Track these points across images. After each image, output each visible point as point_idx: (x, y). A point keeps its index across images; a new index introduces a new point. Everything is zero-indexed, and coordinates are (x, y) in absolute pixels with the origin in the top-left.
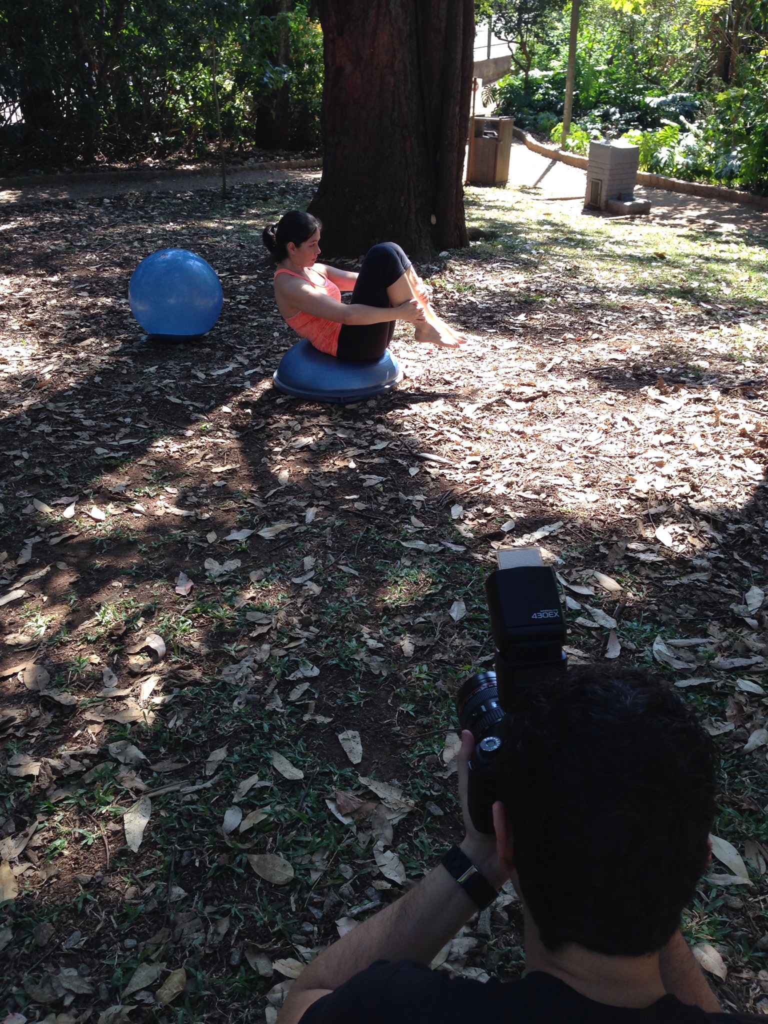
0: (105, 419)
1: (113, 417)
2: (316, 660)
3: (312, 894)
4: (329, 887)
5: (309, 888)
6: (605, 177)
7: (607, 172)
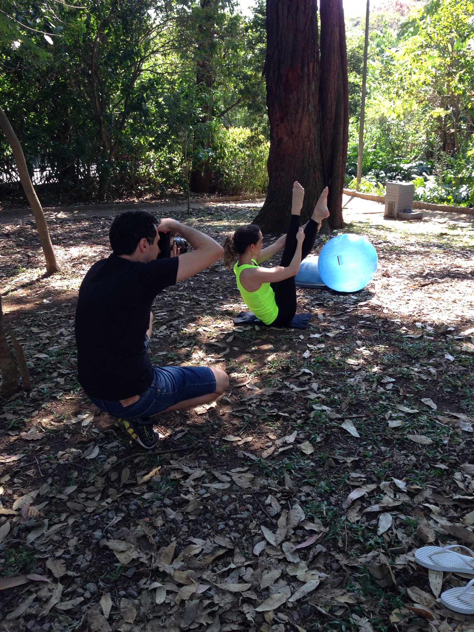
0: (210, 297)
1: (213, 297)
2: (391, 376)
3: (447, 447)
4: (455, 445)
5: (445, 445)
6: (396, 200)
7: (397, 198)
